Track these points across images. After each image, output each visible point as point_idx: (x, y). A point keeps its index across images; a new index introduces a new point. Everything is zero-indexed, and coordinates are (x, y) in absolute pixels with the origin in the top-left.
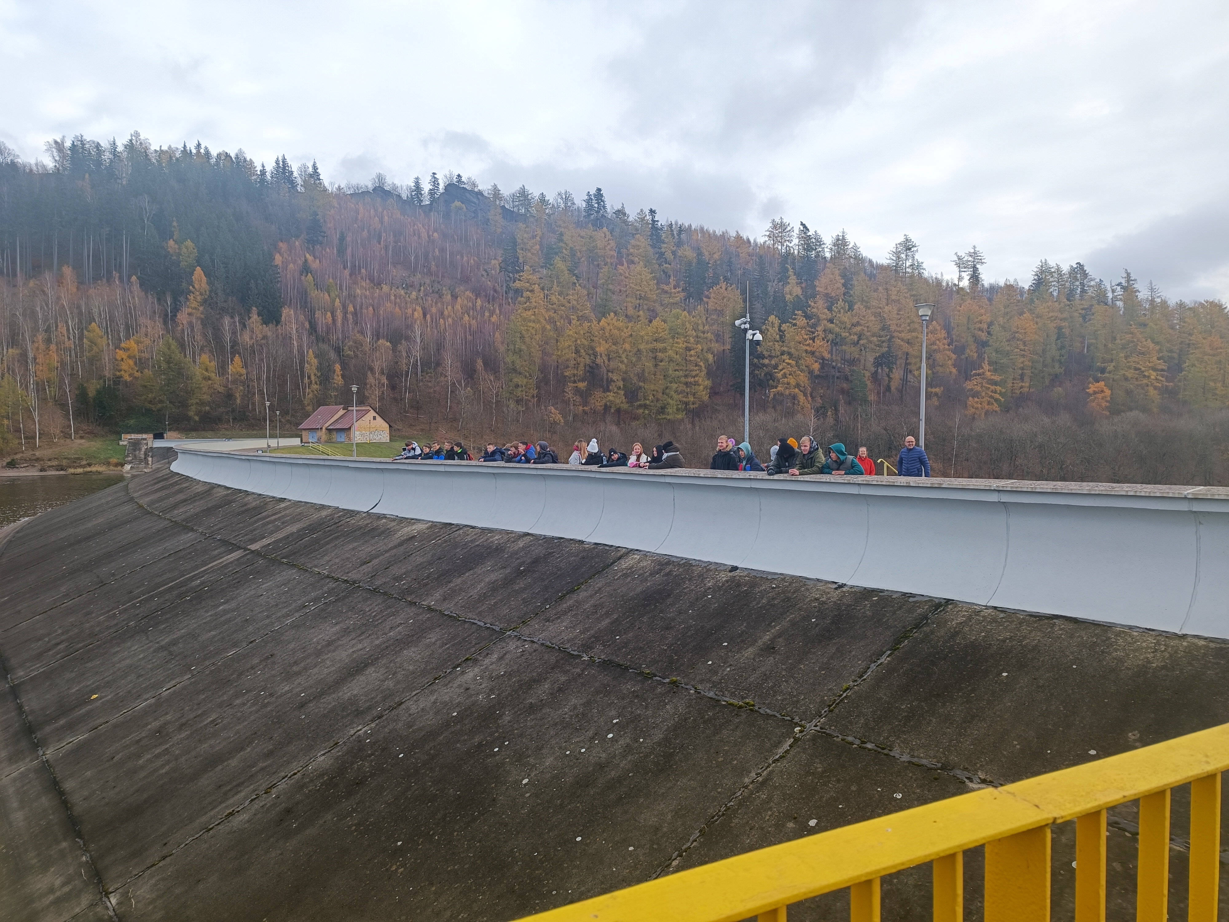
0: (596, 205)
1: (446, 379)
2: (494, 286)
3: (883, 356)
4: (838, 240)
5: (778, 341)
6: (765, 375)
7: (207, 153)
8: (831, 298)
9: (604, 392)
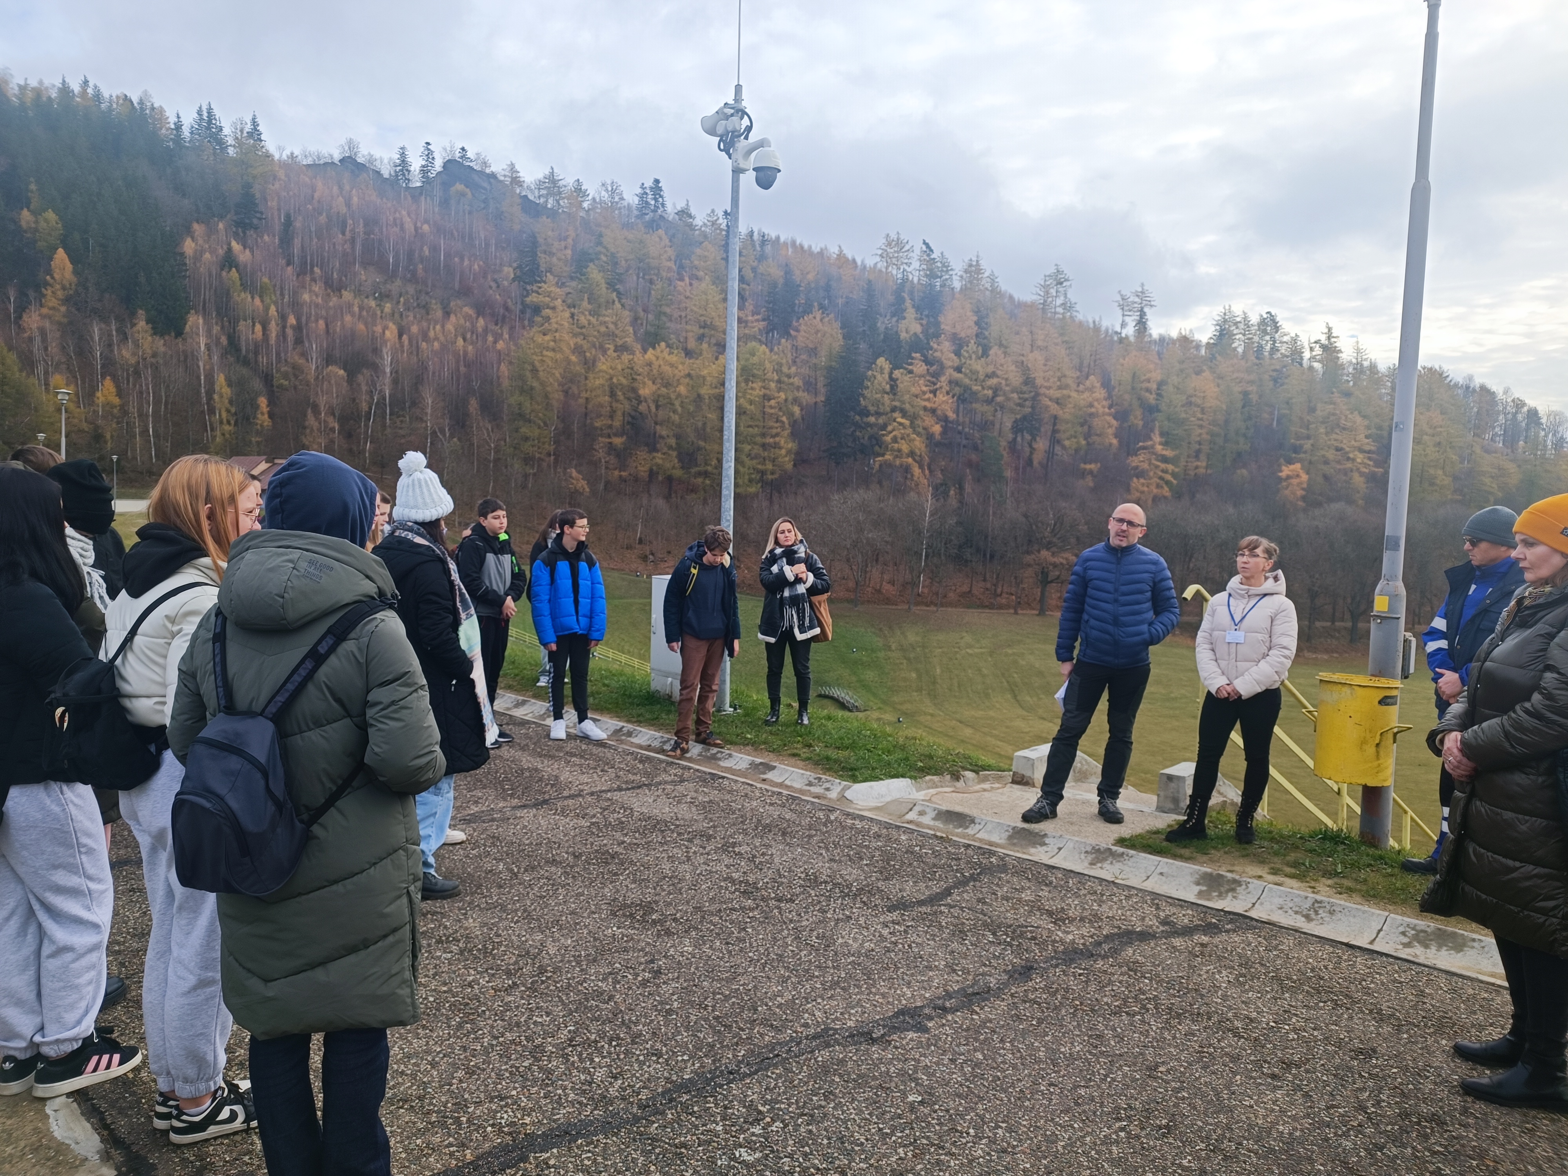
0: (653, 202)
1: (424, 425)
2: (506, 302)
3: (1024, 418)
4: (971, 266)
5: (887, 393)
6: (870, 438)
7: (98, 96)
8: (960, 339)
9: (650, 452)
